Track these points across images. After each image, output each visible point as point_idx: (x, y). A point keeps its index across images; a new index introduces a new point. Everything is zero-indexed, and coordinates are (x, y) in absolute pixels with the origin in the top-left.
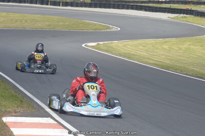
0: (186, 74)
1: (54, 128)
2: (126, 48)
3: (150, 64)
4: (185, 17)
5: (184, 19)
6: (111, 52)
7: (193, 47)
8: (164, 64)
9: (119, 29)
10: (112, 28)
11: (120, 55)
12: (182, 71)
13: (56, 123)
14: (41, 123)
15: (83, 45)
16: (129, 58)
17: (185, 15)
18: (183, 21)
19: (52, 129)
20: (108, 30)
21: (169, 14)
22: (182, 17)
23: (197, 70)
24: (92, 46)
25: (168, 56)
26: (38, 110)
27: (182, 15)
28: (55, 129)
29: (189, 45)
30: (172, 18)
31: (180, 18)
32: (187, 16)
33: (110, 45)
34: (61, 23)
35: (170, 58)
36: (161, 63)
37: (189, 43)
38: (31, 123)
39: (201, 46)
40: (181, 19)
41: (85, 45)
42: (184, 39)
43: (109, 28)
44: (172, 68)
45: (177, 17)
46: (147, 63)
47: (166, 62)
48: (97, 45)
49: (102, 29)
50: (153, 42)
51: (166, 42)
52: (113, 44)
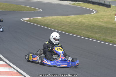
0: (80, 36)
1: (5, 67)
2: (46, 21)
4: (79, 3)
5: (79, 5)
7: (83, 20)
8: (67, 30)
9: (42, 10)
10: (38, 10)
11: (42, 25)
12: (77, 34)
13: (6, 64)
15: (21, 20)
16: (48, 27)
17: (79, 2)
18: (78, 6)
19: (4, 68)
20: (35, 11)
21: (70, 2)
22: (78, 4)
23: (86, 33)
24: (26, 20)
25: (69, 26)
27: (77, 2)
28: (6, 68)
29: (82, 19)
30: (72, 4)
32: (80, 3)
33: (37, 19)
34: (9, 7)
37: (81, 18)
39: (88, 20)
40: (77, 5)
41: (23, 20)
42: (78, 16)
43: (36, 10)
44: (72, 32)
45: (75, 3)
47: (69, 29)
48: (29, 19)
49: (32, 10)
50: (61, 17)
51: (69, 18)
52: (38, 19)
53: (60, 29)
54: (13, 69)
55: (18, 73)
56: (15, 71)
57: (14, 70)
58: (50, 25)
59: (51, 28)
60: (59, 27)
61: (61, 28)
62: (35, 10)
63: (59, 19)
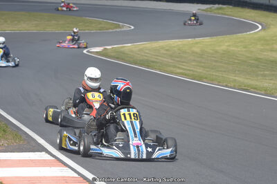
0: (226, 86)
1: (50, 166)
2: (143, 54)
3: (176, 74)
4: (220, 8)
5: (220, 11)
6: (123, 60)
7: (233, 49)
8: (195, 73)
9: (133, 27)
10: (123, 26)
11: (135, 64)
12: (219, 82)
13: (53, 159)
14: (32, 160)
15: (85, 51)
16: (148, 67)
17: (220, 6)
18: (219, 14)
19: (49, 168)
20: (117, 30)
21: (200, 5)
22: (218, 9)
24: (97, 52)
25: (200, 62)
26: (28, 143)
27: (216, 6)
28: (53, 168)
29: (229, 46)
30: (203, 10)
31: (216, 9)
32: (224, 6)
33: (122, 49)
34: (54, 22)
35: (203, 64)
36: (191, 73)
37: (226, 44)
38: (20, 160)
39: (244, 48)
41: (88, 52)
42: (220, 38)
43: (118, 26)
44: (206, 78)
45: (210, 8)
46: (172, 73)
47: (198, 70)
48: (103, 50)
49: (110, 28)
50: (180, 43)
51: (197, 43)
52: (125, 48)
53: (179, 71)
54: (70, 170)
55: (82, 179)
56: (76, 175)
57: (73, 172)
58: (153, 62)
59: (155, 69)
60: (175, 67)
61: (179, 68)
62: (116, 28)
63: (174, 47)
